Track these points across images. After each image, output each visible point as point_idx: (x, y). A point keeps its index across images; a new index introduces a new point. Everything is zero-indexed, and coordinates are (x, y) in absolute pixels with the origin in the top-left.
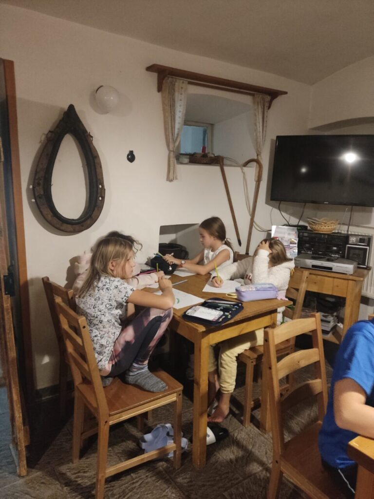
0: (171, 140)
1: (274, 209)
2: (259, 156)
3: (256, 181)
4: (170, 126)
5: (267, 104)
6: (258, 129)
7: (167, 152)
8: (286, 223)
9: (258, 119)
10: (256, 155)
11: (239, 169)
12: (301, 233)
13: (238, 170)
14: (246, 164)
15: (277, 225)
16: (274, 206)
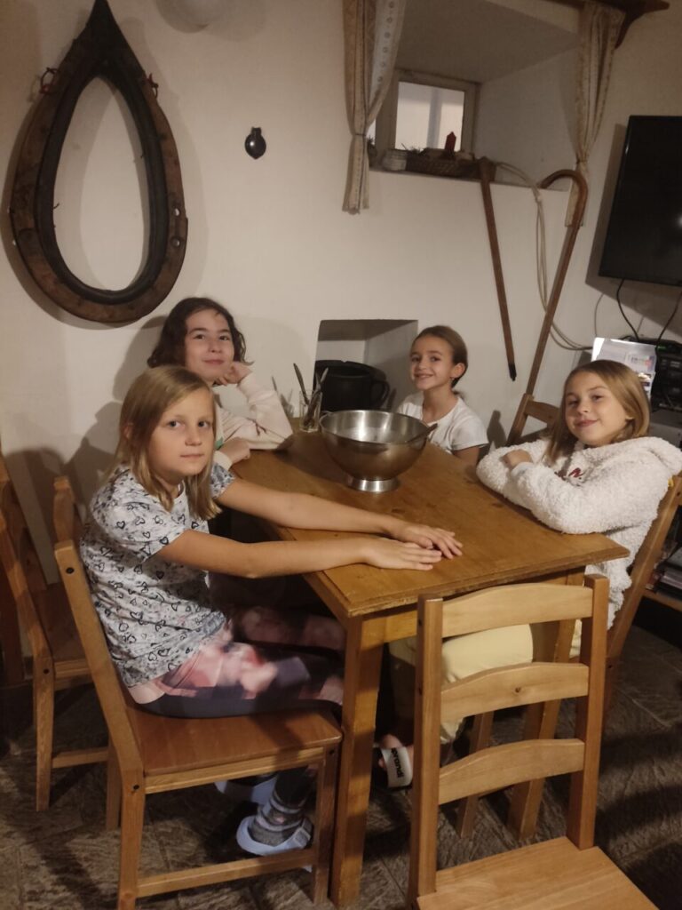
0: (358, 107)
1: (605, 296)
2: (581, 164)
3: (569, 227)
4: (359, 69)
5: (613, 34)
6: (586, 94)
7: (349, 137)
8: (630, 332)
9: (586, 70)
10: (575, 160)
11: (528, 193)
12: (664, 361)
13: (526, 194)
14: (547, 183)
15: (608, 336)
16: (605, 291)
